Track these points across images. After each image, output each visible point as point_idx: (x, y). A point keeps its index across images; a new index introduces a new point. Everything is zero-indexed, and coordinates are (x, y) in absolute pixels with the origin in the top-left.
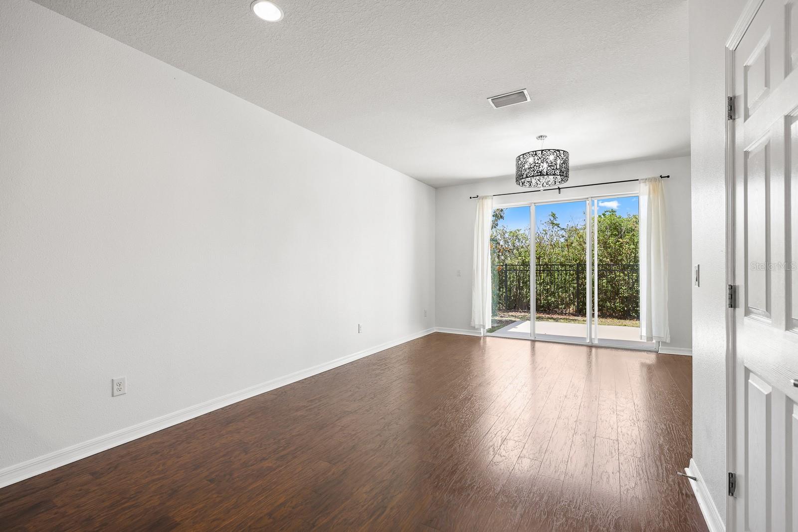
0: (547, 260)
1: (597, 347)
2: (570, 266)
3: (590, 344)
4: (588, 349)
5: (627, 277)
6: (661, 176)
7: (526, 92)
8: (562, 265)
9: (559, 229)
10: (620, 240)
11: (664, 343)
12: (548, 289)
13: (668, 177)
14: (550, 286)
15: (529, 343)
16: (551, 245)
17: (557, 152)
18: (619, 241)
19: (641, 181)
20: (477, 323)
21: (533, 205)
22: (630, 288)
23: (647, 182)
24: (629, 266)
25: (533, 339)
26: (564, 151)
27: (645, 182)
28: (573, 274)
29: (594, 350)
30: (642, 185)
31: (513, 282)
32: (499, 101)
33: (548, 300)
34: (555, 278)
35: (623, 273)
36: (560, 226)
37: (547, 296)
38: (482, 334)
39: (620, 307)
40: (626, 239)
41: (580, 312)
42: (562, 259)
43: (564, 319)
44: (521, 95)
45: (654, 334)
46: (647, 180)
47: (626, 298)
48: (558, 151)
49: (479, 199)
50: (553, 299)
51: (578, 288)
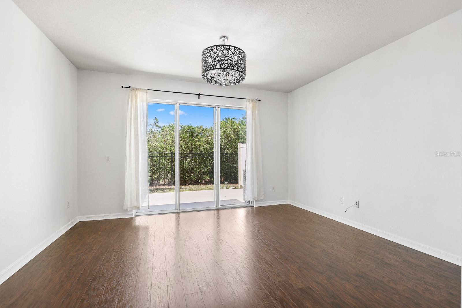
6: (257, 99)
13: (260, 100)
19: (248, 100)
21: (178, 104)
23: (250, 102)
46: (250, 100)
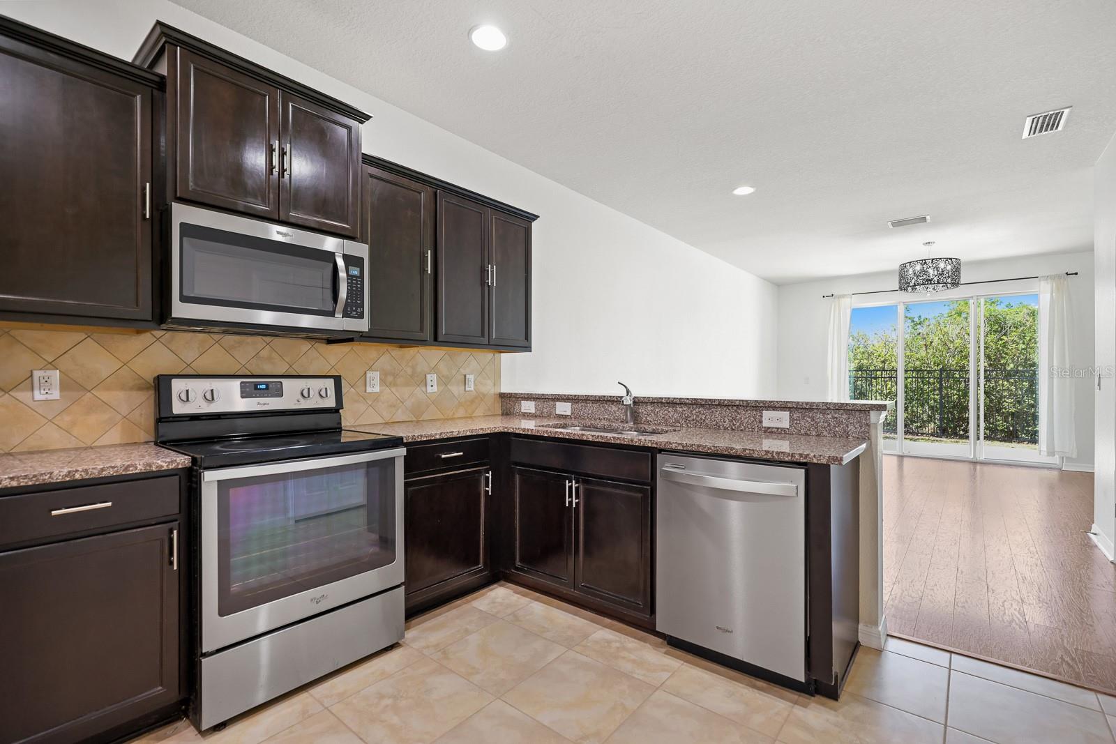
1: (983, 463)
2: (929, 372)
3: (974, 460)
4: (971, 466)
5: (1013, 388)
6: (1067, 274)
7: (928, 217)
10: (1004, 337)
11: (1069, 459)
13: (1076, 274)
15: (895, 458)
17: (950, 261)
18: (1002, 340)
19: (1042, 279)
21: (902, 304)
22: (1019, 402)
23: (1049, 281)
24: (1017, 372)
25: (900, 454)
26: (956, 259)
27: (1046, 280)
28: (934, 383)
29: (978, 467)
30: (1043, 283)
32: (898, 224)
35: (1008, 381)
39: (1003, 426)
40: (1014, 336)
41: (944, 433)
42: (918, 363)
43: (922, 439)
44: (923, 219)
45: (1056, 449)
46: (1049, 278)
47: (1013, 414)
48: (951, 259)
49: (834, 298)
51: (941, 401)
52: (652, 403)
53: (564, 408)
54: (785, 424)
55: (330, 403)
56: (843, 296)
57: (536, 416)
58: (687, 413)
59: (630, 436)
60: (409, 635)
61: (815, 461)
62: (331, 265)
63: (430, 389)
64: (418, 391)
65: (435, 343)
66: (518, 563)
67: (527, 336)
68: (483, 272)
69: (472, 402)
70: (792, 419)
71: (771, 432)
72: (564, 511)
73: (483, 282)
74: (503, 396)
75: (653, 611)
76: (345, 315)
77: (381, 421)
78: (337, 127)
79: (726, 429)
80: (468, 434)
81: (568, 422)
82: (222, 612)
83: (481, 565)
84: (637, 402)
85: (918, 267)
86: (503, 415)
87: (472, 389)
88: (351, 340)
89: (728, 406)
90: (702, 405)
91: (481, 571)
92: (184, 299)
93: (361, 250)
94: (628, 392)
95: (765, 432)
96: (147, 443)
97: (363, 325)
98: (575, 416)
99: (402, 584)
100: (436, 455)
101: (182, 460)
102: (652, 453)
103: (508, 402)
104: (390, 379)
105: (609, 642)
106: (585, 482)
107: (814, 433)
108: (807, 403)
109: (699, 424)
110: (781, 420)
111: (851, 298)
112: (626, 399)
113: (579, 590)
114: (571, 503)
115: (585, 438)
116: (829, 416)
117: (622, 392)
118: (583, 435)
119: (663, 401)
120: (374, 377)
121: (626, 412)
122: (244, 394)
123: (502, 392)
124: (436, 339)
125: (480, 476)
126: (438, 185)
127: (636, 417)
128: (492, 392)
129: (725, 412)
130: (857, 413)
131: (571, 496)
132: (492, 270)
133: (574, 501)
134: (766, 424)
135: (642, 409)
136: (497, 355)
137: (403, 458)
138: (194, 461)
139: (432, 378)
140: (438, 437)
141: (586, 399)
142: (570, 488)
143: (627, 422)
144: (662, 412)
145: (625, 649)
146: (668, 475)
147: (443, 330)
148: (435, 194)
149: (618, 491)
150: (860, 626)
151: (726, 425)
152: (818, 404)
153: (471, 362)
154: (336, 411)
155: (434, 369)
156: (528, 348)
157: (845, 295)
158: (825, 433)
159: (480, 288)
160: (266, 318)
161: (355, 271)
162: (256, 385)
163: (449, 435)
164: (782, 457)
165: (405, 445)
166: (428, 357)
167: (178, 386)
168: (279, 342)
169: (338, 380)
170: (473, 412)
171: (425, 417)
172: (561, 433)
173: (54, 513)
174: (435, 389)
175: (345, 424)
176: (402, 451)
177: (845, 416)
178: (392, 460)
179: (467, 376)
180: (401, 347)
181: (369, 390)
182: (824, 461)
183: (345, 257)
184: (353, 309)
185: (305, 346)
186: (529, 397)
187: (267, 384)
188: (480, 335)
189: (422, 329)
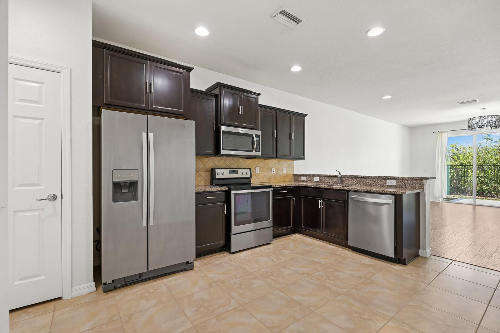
0: (482, 162)
8: (494, 165)
9: (492, 142)
12: (482, 181)
14: (484, 179)
15: (471, 206)
16: (485, 152)
17: (493, 116)
20: (437, 195)
21: (475, 135)
25: (474, 205)
26: (496, 116)
31: (453, 176)
33: (482, 188)
34: (488, 174)
36: (493, 140)
37: (482, 186)
38: (440, 201)
42: (495, 162)
44: (475, 101)
49: (439, 133)
50: (487, 188)
52: (348, 177)
53: (317, 179)
54: (394, 184)
55: (249, 176)
56: (444, 132)
57: (307, 182)
58: (360, 180)
59: (339, 187)
60: (273, 242)
61: (398, 193)
62: (252, 138)
63: (273, 172)
64: (270, 173)
65: (276, 158)
66: (303, 227)
67: (304, 155)
68: (290, 135)
69: (285, 177)
70: (397, 183)
71: (389, 187)
72: (318, 210)
73: (290, 138)
74: (294, 175)
75: (347, 240)
76: (256, 151)
77: (260, 182)
78: (253, 99)
79: (374, 186)
80: (288, 186)
81: (318, 183)
82: (235, 225)
83: (291, 226)
84: (343, 177)
85: (477, 120)
86: (295, 181)
87: (285, 172)
88: (255, 158)
89: (374, 178)
90: (365, 178)
91: (291, 228)
92: (223, 149)
93: (259, 133)
94: (339, 173)
95: (387, 187)
96: (208, 185)
97: (259, 154)
98: (320, 181)
99: (272, 227)
100: (279, 192)
101: (226, 188)
102: (348, 191)
103: (297, 177)
104: (262, 169)
105: (333, 248)
106: (325, 201)
107: (404, 187)
108: (402, 177)
109: (365, 184)
110: (393, 183)
111: (448, 133)
112: (339, 176)
113: (324, 234)
114: (321, 207)
115: (325, 187)
116: (409, 181)
117: (338, 174)
118: (325, 186)
119: (352, 176)
120: (258, 168)
121: (339, 180)
122: (230, 173)
123: (294, 173)
124: (277, 157)
125: (291, 199)
126: (277, 110)
127: (342, 182)
128: (291, 173)
129: (374, 180)
130: (419, 180)
131: (321, 205)
132: (293, 134)
133: (322, 207)
134: (387, 184)
135: (344, 179)
136: (293, 161)
137: (272, 191)
138: (229, 188)
139: (273, 169)
140: (280, 186)
141: (325, 176)
142: (321, 203)
143: (339, 183)
144: (351, 180)
145: (338, 250)
146: (352, 198)
147: (279, 154)
148: (277, 112)
149: (336, 203)
150: (420, 250)
151: (374, 184)
152: (405, 178)
153: (285, 164)
154: (249, 178)
155: (274, 166)
156: (303, 159)
157: (445, 131)
158: (408, 187)
159: (289, 140)
160: (233, 153)
161: (258, 139)
162: (232, 170)
163: (283, 186)
164: (387, 192)
165: (273, 188)
166: (273, 163)
167: (217, 171)
168: (235, 159)
169: (250, 169)
170: (285, 180)
171: (271, 181)
172: (317, 186)
173: (207, 198)
174: (274, 172)
175: (252, 182)
176: (272, 189)
177: (415, 181)
178: (269, 192)
179: (284, 168)
180: (265, 159)
181: (257, 172)
182: (400, 193)
183: (256, 135)
184: (257, 150)
185: (241, 160)
186: (304, 175)
187: (234, 170)
188: (289, 155)
189: (273, 154)
